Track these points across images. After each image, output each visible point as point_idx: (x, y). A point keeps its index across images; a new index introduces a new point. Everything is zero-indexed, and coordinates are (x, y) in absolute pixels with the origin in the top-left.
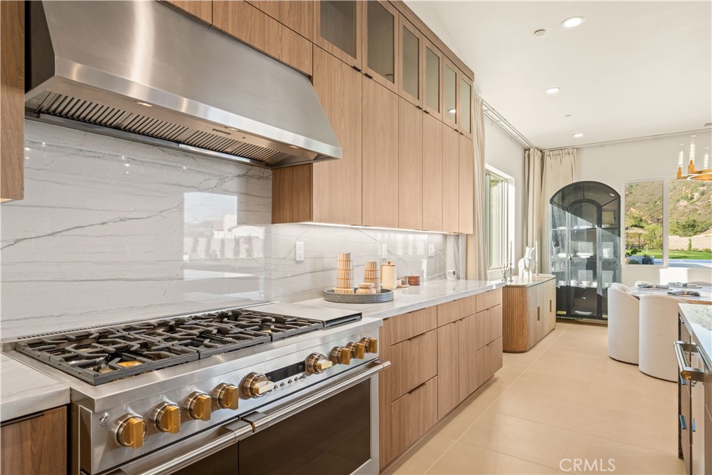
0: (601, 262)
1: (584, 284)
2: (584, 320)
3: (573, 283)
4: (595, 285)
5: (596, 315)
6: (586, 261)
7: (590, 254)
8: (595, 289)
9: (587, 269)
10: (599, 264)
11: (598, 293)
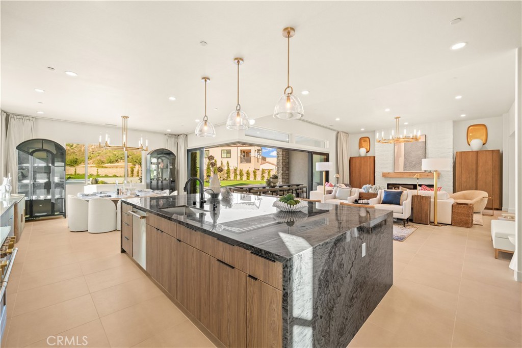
0: (54, 185)
1: (42, 197)
2: (41, 218)
3: (34, 198)
4: (49, 197)
5: (50, 214)
6: (44, 184)
7: (47, 180)
8: (50, 200)
9: (45, 189)
10: (53, 186)
11: (52, 201)
